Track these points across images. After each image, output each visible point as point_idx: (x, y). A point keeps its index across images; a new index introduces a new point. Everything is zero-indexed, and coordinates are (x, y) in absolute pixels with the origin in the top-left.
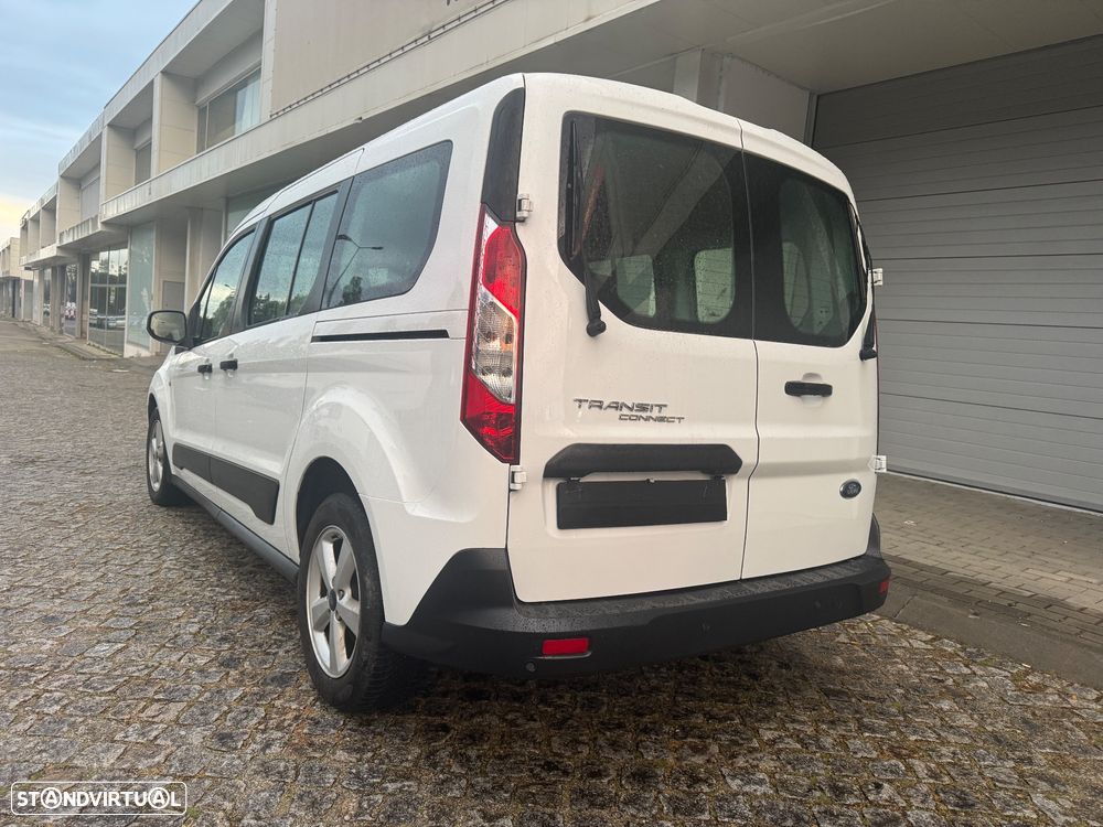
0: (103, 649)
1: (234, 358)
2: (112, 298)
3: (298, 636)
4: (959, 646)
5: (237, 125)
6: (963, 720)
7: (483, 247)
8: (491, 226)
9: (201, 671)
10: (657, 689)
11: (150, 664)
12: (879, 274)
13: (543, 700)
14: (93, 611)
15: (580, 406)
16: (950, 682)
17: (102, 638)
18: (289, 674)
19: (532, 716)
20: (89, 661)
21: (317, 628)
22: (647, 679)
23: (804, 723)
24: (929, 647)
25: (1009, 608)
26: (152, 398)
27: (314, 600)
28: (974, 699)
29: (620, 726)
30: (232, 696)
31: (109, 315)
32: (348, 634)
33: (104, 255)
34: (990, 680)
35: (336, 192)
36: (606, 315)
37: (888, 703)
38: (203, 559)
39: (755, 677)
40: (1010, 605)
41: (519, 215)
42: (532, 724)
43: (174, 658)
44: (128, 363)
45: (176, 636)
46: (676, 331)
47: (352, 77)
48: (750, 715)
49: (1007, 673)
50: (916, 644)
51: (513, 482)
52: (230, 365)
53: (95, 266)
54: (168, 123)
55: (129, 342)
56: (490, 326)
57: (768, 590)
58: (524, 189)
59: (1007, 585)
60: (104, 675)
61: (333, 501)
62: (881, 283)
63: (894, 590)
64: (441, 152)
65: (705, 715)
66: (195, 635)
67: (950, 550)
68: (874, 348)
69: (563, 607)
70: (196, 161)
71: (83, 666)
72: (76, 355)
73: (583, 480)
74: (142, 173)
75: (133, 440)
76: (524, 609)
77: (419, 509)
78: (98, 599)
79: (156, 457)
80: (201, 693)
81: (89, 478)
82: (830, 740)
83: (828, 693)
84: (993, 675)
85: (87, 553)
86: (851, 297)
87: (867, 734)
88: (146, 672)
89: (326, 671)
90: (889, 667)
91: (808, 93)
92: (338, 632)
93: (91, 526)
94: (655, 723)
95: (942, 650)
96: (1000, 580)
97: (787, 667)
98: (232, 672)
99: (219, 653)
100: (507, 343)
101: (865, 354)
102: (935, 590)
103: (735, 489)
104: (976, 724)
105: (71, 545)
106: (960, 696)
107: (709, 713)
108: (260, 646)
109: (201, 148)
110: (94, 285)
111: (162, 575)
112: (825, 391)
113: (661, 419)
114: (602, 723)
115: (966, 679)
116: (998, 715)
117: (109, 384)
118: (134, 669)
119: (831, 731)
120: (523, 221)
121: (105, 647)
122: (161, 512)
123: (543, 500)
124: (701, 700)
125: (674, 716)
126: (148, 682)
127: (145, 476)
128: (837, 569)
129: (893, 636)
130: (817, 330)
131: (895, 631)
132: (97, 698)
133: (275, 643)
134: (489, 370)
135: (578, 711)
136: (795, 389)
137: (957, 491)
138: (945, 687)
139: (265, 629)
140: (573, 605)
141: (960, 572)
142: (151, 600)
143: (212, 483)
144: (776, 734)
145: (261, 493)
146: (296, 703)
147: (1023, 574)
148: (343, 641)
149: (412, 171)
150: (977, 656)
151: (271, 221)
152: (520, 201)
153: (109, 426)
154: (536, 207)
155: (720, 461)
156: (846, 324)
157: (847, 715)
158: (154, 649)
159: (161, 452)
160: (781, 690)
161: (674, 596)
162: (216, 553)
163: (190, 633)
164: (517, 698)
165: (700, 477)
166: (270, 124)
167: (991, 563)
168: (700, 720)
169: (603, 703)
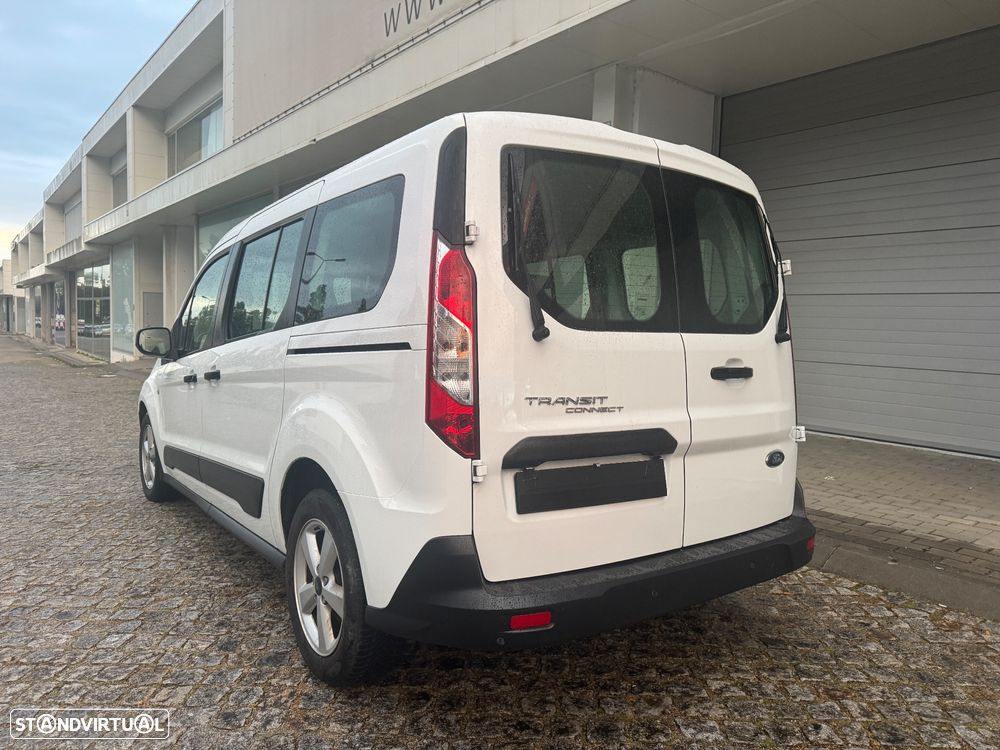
0: (114, 640)
1: (217, 369)
2: (98, 309)
3: (288, 617)
4: (881, 591)
5: (203, 149)
6: (889, 660)
7: (438, 268)
8: (443, 250)
9: (203, 655)
10: (612, 648)
11: (157, 653)
12: (787, 265)
13: (512, 665)
14: (101, 605)
15: (531, 403)
16: (875, 625)
17: (112, 630)
18: (281, 653)
19: (502, 680)
20: (102, 652)
21: (305, 611)
22: (604, 640)
23: (747, 672)
24: (854, 593)
25: (925, 553)
26: (142, 405)
27: (301, 586)
28: (898, 640)
29: (582, 685)
30: (232, 677)
31: (95, 324)
32: (334, 617)
33: (88, 271)
34: (909, 621)
35: (301, 219)
36: (549, 321)
37: (821, 648)
38: (196, 550)
39: (699, 631)
40: (925, 550)
41: (467, 239)
42: (503, 687)
43: (178, 645)
44: (114, 369)
45: (178, 624)
46: (611, 330)
47: (305, 103)
48: (698, 667)
49: (926, 614)
50: (844, 591)
51: (475, 475)
52: (213, 376)
53: (81, 281)
54: (141, 151)
55: (115, 349)
56: (447, 338)
57: (707, 556)
58: (471, 216)
59: (919, 532)
60: (117, 664)
61: (314, 496)
62: (790, 273)
63: (819, 543)
64: (395, 185)
65: (657, 669)
66: (195, 622)
67: (867, 502)
68: (788, 332)
69: (525, 584)
70: (167, 185)
71: (96, 658)
72: (67, 363)
73: (538, 468)
74: (120, 197)
75: (126, 441)
76: (491, 588)
77: (392, 504)
78: (105, 593)
79: (149, 458)
80: (204, 676)
81: (88, 479)
82: (771, 687)
83: (766, 642)
84: (914, 616)
85: (92, 550)
86: (764, 286)
87: (804, 679)
88: (154, 659)
89: (316, 650)
90: (819, 614)
91: (713, 97)
92: (325, 615)
93: (94, 525)
94: (613, 680)
95: (865, 595)
96: (914, 527)
97: (728, 620)
98: (231, 655)
99: (217, 637)
100: (462, 351)
101: (781, 337)
102: (856, 540)
103: (672, 467)
104: (901, 664)
105: (77, 544)
106: (887, 638)
107: (661, 667)
108: (254, 629)
109: (171, 173)
110: (81, 299)
111: (161, 567)
112: (746, 373)
113: (603, 410)
114: (566, 683)
115: (890, 621)
116: (920, 653)
117: (99, 389)
118: (143, 657)
119: (772, 678)
120: (471, 244)
121: (115, 638)
122: (155, 508)
123: (503, 489)
124: (654, 655)
125: (630, 673)
126: (157, 669)
127: (139, 474)
128: (767, 531)
129: (821, 585)
130: (736, 319)
131: (822, 580)
132: (112, 686)
133: (267, 625)
134: (448, 376)
135: (544, 673)
136: (719, 374)
137: (871, 446)
138: (871, 630)
139: (257, 612)
140: (536, 581)
141: (877, 522)
142: (153, 591)
143: (202, 481)
144: (722, 683)
145: (248, 490)
146: (290, 680)
147: (935, 520)
148: (330, 622)
149: (370, 201)
150: (897, 599)
151: (243, 245)
152: (468, 227)
153: (102, 428)
154: (482, 232)
155: (658, 443)
156: (761, 313)
157: (785, 661)
158: (159, 638)
159: (153, 453)
160: (724, 642)
161: (624, 567)
162: (208, 544)
163: (191, 621)
164: (488, 664)
165: (641, 458)
166: (234, 149)
167: (904, 512)
168: (654, 674)
169: (565, 665)
